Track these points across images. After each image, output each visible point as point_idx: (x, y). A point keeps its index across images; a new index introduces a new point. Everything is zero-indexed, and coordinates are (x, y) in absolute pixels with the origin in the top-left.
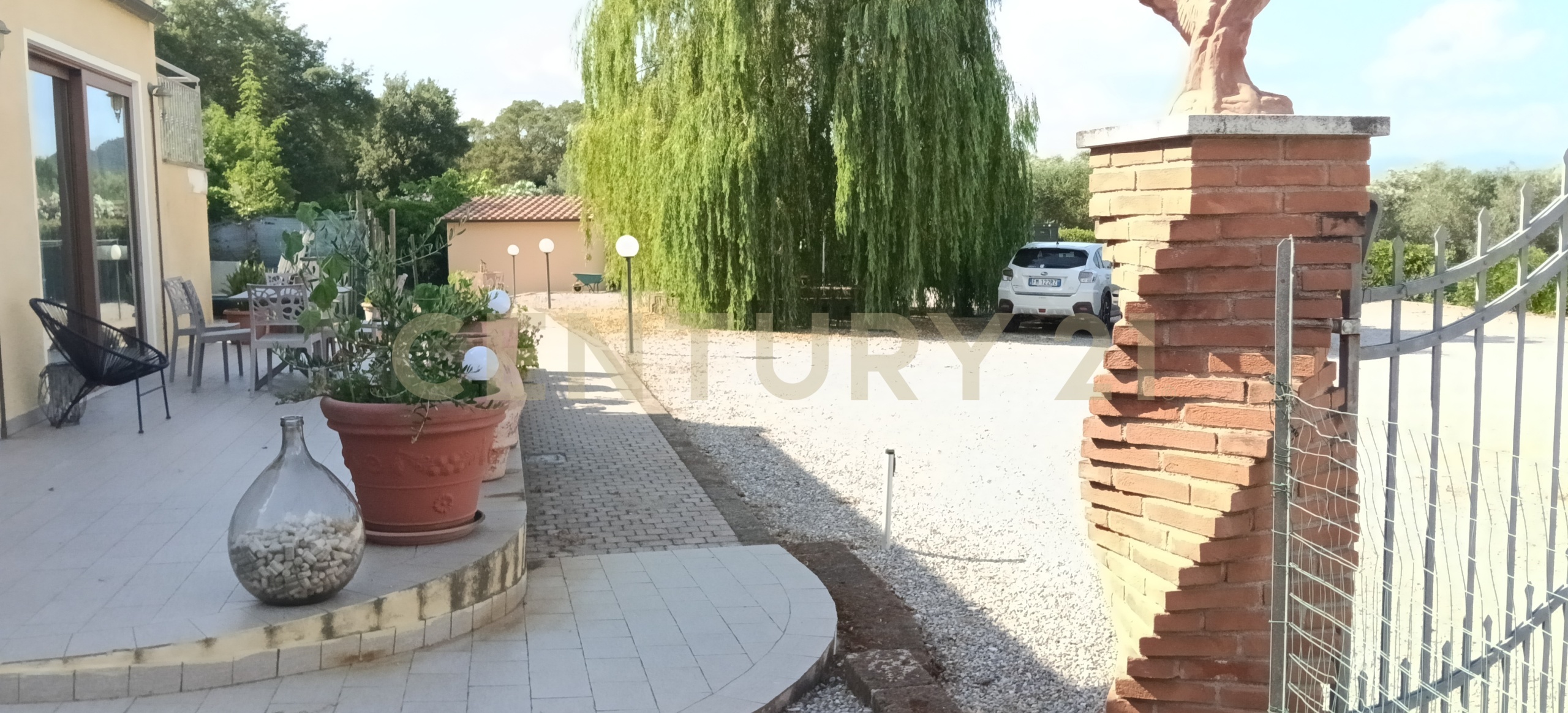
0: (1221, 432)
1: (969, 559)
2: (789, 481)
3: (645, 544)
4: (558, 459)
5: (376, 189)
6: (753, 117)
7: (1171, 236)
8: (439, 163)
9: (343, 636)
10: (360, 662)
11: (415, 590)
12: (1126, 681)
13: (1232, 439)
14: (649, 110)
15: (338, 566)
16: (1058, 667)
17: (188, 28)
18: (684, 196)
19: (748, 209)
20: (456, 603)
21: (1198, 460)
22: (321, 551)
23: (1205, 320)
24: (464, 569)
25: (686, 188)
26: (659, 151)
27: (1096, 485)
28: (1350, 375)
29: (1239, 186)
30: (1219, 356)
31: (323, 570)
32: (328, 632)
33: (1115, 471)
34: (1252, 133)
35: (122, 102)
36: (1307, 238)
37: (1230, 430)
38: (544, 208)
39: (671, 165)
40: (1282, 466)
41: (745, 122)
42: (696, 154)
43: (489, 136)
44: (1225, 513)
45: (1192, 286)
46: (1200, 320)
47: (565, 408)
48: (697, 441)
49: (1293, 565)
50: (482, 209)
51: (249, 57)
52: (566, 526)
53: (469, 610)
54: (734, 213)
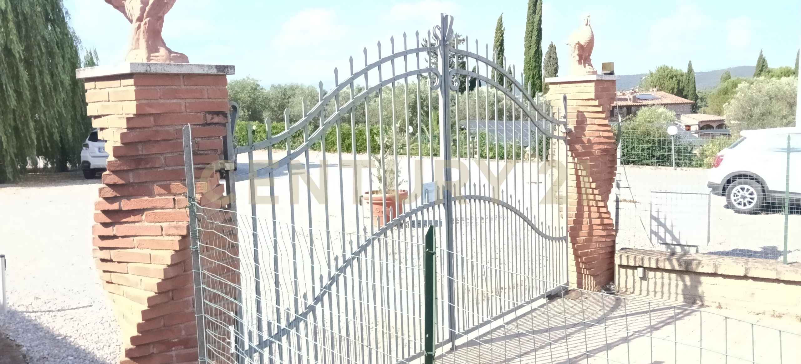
0: (163, 225)
1: (59, 310)
7: (127, 125)
12: (125, 361)
13: (169, 227)
16: (109, 360)
21: (153, 240)
23: (150, 168)
27: (103, 260)
28: (231, 189)
29: (162, 99)
30: (160, 186)
33: (112, 251)
34: (165, 72)
36: (199, 125)
37: (168, 223)
40: (195, 238)
44: (168, 266)
45: (142, 151)
46: (149, 168)
49: (204, 286)
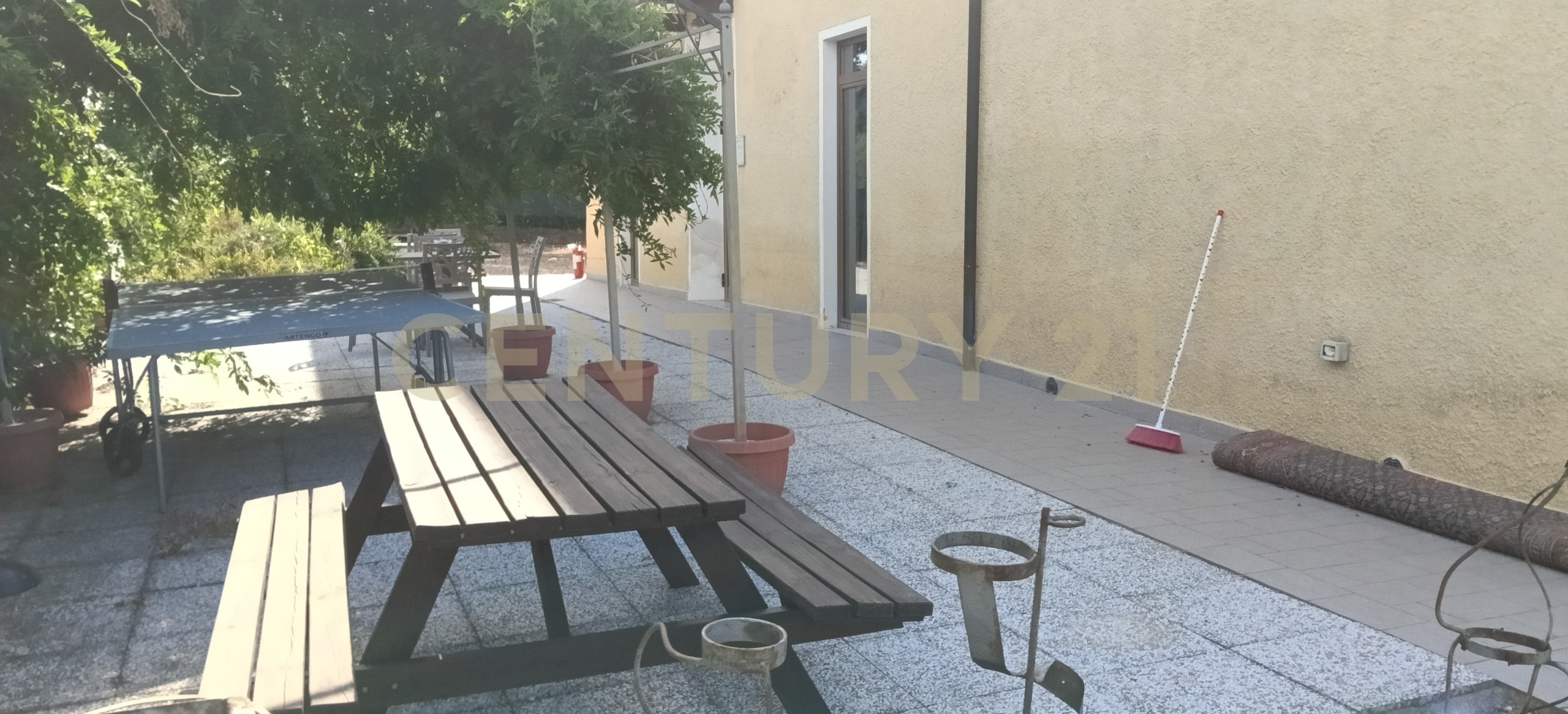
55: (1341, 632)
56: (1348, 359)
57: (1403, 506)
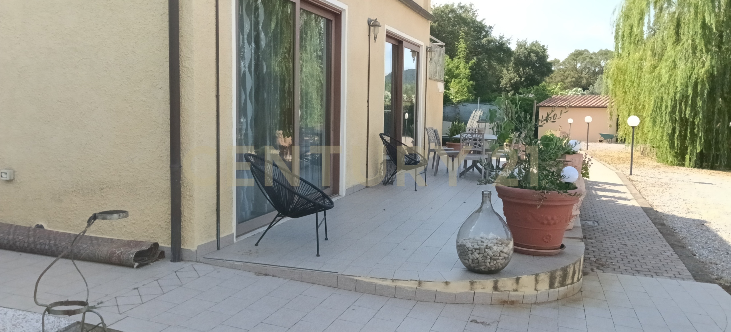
2: (722, 251)
3: (641, 272)
4: (594, 223)
5: (508, 91)
6: (709, 56)
8: (537, 79)
9: (501, 291)
10: (508, 304)
11: (534, 276)
14: (649, 53)
15: (502, 259)
17: (437, 22)
18: (665, 96)
19: (702, 104)
20: (551, 285)
22: (495, 252)
24: (556, 271)
25: (667, 92)
26: (654, 74)
31: (495, 260)
32: (496, 288)
35: (416, 54)
38: (587, 101)
39: (660, 81)
41: (704, 58)
42: (674, 75)
43: (561, 67)
47: (597, 199)
48: (669, 223)
50: (557, 101)
51: (462, 34)
52: (599, 257)
53: (557, 290)
54: (694, 106)
55: (4, 316)
56: (14, 178)
57: (43, 247)
